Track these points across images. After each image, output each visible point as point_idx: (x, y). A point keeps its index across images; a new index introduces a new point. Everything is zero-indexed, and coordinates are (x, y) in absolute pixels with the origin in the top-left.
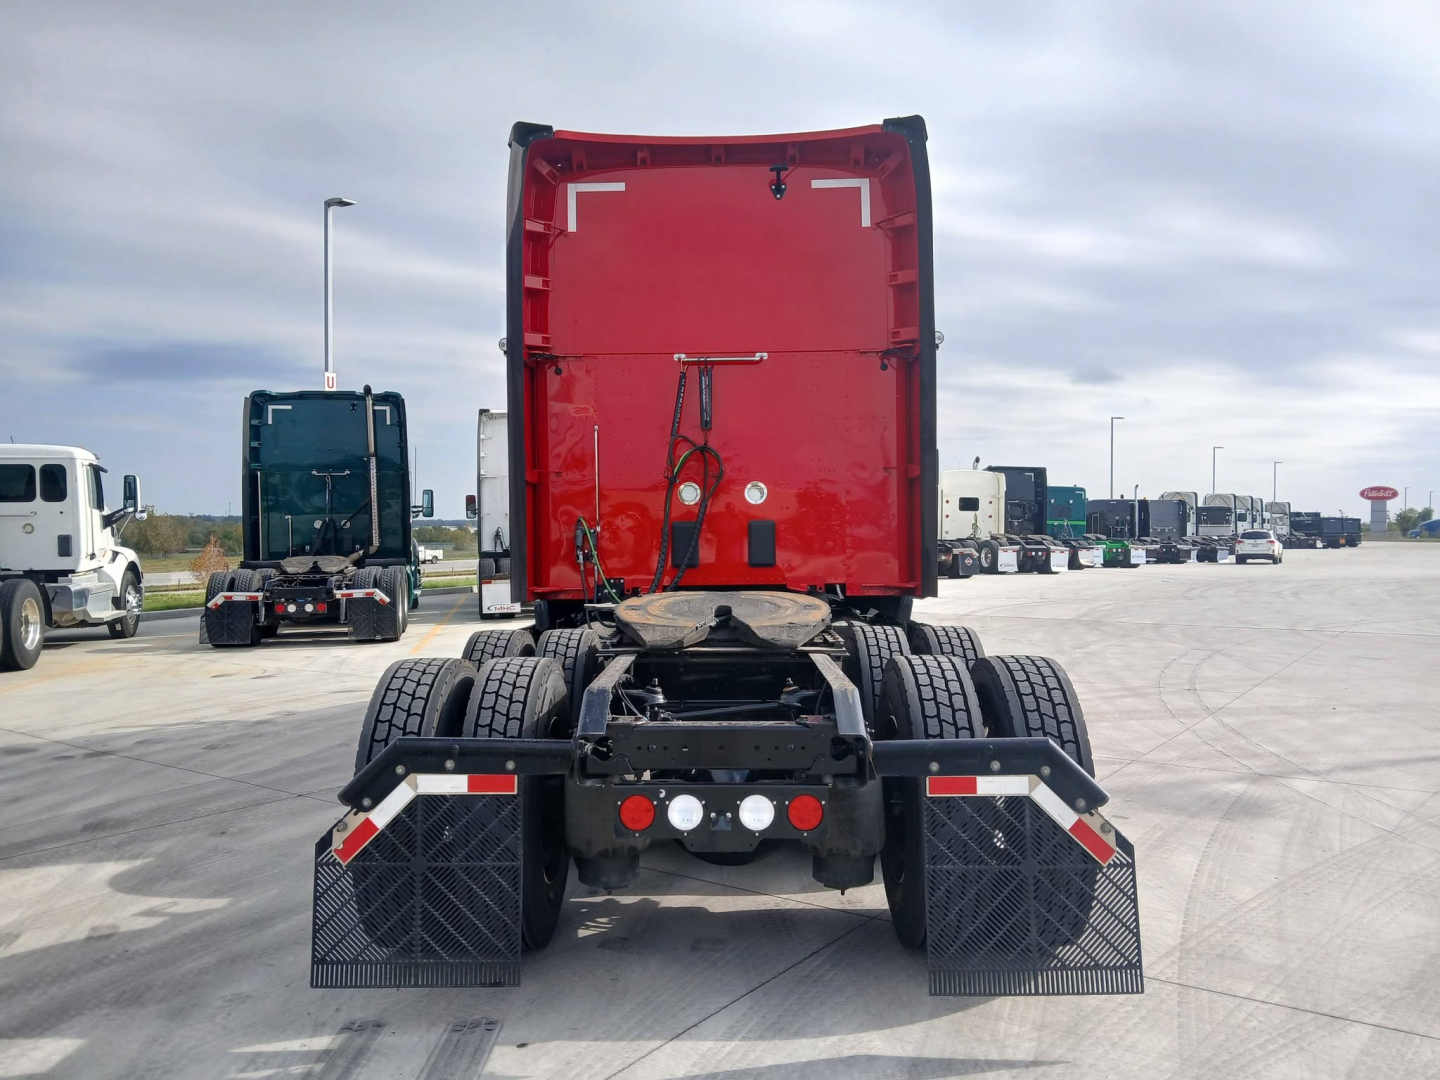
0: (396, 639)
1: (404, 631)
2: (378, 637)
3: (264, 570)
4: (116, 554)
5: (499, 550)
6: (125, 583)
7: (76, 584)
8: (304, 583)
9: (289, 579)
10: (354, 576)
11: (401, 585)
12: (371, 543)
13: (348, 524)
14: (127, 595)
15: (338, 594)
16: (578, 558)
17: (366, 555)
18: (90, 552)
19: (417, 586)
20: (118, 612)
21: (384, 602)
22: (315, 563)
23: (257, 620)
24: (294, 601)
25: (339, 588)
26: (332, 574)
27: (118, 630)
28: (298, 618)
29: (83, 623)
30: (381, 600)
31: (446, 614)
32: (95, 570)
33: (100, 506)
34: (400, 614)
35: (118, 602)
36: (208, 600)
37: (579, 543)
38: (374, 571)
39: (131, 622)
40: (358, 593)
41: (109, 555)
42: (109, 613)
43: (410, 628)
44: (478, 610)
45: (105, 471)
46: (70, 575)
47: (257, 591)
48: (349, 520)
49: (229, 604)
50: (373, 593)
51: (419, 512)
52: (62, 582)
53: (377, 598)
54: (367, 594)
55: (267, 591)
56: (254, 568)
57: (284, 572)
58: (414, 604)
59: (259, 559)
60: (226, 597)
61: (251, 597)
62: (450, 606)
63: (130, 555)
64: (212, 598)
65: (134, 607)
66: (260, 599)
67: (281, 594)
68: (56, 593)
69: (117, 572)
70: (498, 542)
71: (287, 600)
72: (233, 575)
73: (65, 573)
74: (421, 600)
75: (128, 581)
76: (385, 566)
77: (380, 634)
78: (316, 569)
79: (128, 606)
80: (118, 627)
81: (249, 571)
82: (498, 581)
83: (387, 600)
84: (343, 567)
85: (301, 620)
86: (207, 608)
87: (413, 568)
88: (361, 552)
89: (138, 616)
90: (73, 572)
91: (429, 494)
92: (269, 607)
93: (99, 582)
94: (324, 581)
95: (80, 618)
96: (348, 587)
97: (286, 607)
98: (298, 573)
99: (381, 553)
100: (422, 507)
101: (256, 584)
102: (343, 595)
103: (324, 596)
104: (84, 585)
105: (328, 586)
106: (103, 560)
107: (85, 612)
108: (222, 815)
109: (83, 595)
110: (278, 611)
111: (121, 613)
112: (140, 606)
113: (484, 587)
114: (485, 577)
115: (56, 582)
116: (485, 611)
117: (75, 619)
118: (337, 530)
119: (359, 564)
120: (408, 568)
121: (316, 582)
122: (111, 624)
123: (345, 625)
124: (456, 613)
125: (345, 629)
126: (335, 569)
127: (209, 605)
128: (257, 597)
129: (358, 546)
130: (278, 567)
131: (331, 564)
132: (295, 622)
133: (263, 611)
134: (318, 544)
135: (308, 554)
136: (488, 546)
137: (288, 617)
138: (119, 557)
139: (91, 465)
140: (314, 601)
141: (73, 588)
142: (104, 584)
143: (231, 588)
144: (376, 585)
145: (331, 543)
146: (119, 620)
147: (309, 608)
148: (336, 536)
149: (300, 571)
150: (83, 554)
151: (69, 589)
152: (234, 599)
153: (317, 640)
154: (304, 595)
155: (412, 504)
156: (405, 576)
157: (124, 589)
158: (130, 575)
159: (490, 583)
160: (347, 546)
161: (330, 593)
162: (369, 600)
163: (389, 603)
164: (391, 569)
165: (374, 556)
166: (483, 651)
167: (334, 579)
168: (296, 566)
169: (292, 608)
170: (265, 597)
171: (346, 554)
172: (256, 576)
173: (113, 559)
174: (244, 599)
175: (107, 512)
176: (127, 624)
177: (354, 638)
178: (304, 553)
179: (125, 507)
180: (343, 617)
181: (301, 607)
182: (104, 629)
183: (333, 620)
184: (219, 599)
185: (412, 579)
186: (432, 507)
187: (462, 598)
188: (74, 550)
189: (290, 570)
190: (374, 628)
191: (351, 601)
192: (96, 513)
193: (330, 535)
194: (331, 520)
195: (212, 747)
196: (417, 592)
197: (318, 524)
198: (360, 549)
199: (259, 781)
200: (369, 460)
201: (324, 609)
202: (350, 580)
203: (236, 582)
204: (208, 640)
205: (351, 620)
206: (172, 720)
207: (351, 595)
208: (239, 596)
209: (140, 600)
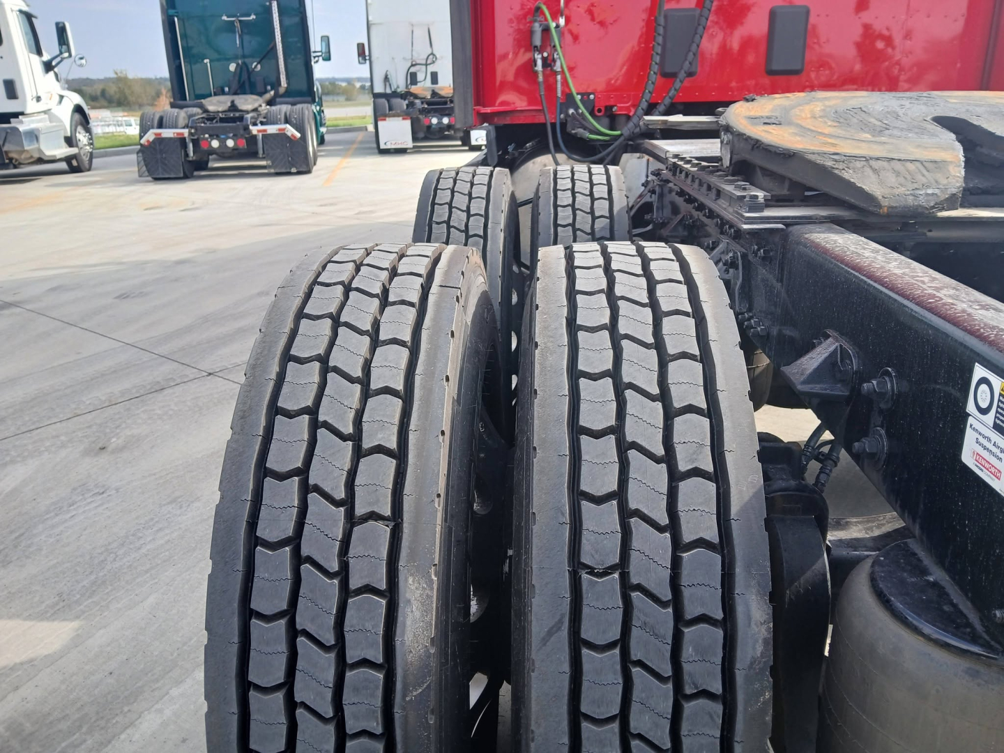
0: (309, 172)
1: (315, 164)
2: (294, 170)
3: (190, 109)
4: (62, 97)
5: (388, 91)
6: (74, 123)
7: (24, 125)
8: (222, 120)
9: (211, 117)
10: (267, 114)
11: (309, 122)
12: (279, 84)
13: (259, 66)
14: (77, 135)
15: (254, 130)
16: (536, 65)
17: (276, 95)
18: (35, 95)
19: (322, 125)
20: (72, 149)
21: (295, 137)
22: (233, 102)
23: (187, 155)
24: (218, 137)
25: (255, 124)
26: (248, 112)
27: (74, 166)
28: (223, 153)
29: (40, 161)
30: (292, 135)
31: (348, 150)
32: (45, 112)
33: (39, 53)
34: (311, 149)
35: (70, 141)
36: (141, 137)
37: (537, 41)
38: (285, 108)
39: (86, 159)
40: (272, 129)
41: (57, 98)
42: (63, 151)
43: (320, 161)
44: (375, 145)
45: (36, 17)
46: (20, 117)
47: (184, 128)
48: (259, 63)
49: (159, 140)
50: (284, 129)
51: (318, 56)
52: (14, 123)
53: (289, 134)
54: (280, 130)
55: (192, 127)
56: (181, 107)
57: (206, 111)
58: (321, 141)
59: (186, 100)
60: (156, 134)
61: (178, 134)
62: (352, 142)
63: (77, 99)
64: (144, 135)
65: (85, 145)
66: (186, 135)
67: (205, 131)
68: (7, 133)
69: (64, 113)
70: (387, 84)
71: (210, 136)
72: (162, 114)
73: (16, 115)
74: (327, 137)
75: (76, 122)
76: (293, 104)
77: (293, 166)
78: (233, 107)
79: (80, 145)
80: (75, 163)
81: (176, 110)
82: (391, 119)
83: (298, 135)
84: (256, 105)
85: (226, 155)
86: (141, 145)
87: (318, 108)
88: (272, 93)
89: (91, 153)
90: (22, 114)
91: (326, 40)
92: (196, 143)
93: (51, 122)
94: (241, 119)
95: (36, 155)
96: (262, 123)
97: (210, 143)
98: (218, 112)
99: (288, 93)
100: (321, 51)
101: (182, 122)
102: (259, 131)
103: (242, 132)
104: (33, 126)
105: (244, 123)
106: (49, 103)
107: (40, 151)
108: (110, 411)
109: (33, 135)
110: (204, 147)
111: (74, 151)
112: (92, 144)
113: (380, 124)
114: (378, 116)
115: (10, 123)
116: (382, 146)
117: (32, 157)
118: (250, 73)
119: (270, 103)
120: (313, 107)
121: (234, 118)
122: (68, 160)
123: (263, 159)
124: (356, 149)
125: (263, 163)
126: (249, 107)
127: (143, 141)
128: (182, 134)
129: (269, 88)
130: (201, 106)
131: (247, 103)
132: (220, 156)
133: (191, 146)
134: (235, 86)
135: (228, 94)
136: (379, 88)
137: (212, 151)
138: (65, 99)
139: (21, 11)
140: (235, 137)
141: (22, 128)
142: (54, 124)
143: (160, 126)
144: (287, 121)
145: (245, 84)
146: (74, 157)
147: (230, 143)
148: (249, 78)
149: (220, 109)
150: (29, 97)
151: (17, 129)
152: (164, 135)
153: (240, 173)
154: (225, 131)
155: (312, 49)
156: (312, 115)
157: (74, 131)
158: (77, 116)
159: (385, 120)
160: (260, 88)
161: (246, 129)
162: (282, 136)
163: (300, 138)
164: (299, 106)
165: (282, 96)
166: (450, 205)
167: (249, 116)
168: (217, 104)
169: (215, 144)
170: (190, 134)
171: (261, 94)
172: (182, 115)
173: (60, 102)
174: (172, 136)
175: (46, 57)
176: (82, 160)
177: (272, 171)
178: (223, 93)
179: (61, 53)
180: (261, 152)
181: (223, 142)
182: (64, 166)
183: (253, 155)
184: (150, 136)
185: (318, 118)
186: (329, 52)
187: (360, 136)
188: (19, 93)
189: (211, 108)
190: (289, 162)
191: (266, 137)
192: (35, 58)
193: (245, 76)
194: (244, 63)
195: (123, 296)
196: (323, 130)
197: (232, 67)
198: (272, 89)
199: (163, 350)
200: (271, 4)
201: (243, 144)
202: (264, 118)
203: (164, 120)
204: (147, 173)
205: (268, 155)
206: (94, 260)
207: (265, 131)
208: (168, 133)
209: (91, 139)
